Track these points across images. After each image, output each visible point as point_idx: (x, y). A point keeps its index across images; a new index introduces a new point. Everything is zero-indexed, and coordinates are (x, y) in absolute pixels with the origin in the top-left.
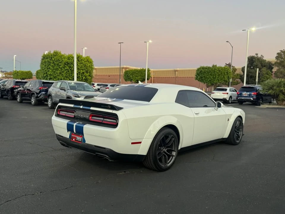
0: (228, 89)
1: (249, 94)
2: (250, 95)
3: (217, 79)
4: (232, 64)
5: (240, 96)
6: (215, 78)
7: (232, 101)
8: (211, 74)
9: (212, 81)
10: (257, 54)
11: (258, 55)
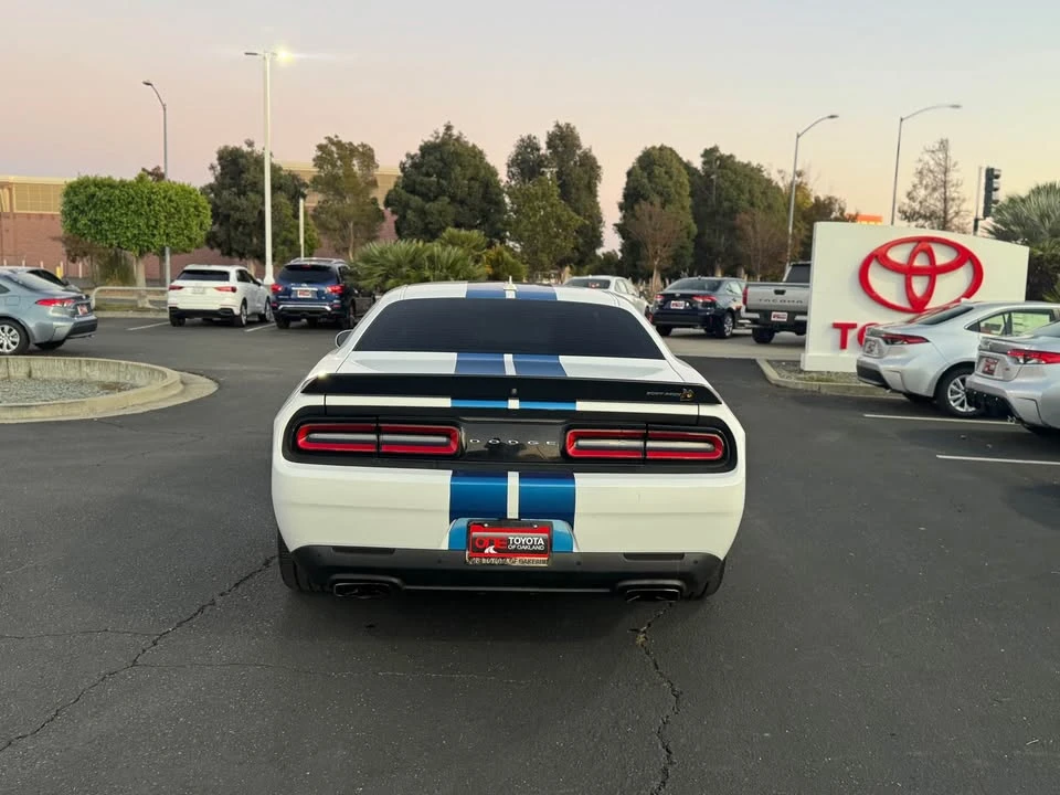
0: (233, 270)
1: (317, 292)
2: (319, 293)
3: (162, 232)
4: (168, 172)
5: (286, 300)
6: (155, 227)
7: (247, 316)
8: (135, 212)
9: (145, 241)
10: (250, 144)
11: (255, 145)
